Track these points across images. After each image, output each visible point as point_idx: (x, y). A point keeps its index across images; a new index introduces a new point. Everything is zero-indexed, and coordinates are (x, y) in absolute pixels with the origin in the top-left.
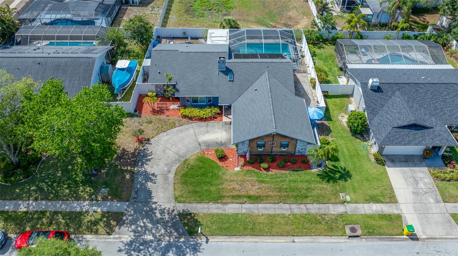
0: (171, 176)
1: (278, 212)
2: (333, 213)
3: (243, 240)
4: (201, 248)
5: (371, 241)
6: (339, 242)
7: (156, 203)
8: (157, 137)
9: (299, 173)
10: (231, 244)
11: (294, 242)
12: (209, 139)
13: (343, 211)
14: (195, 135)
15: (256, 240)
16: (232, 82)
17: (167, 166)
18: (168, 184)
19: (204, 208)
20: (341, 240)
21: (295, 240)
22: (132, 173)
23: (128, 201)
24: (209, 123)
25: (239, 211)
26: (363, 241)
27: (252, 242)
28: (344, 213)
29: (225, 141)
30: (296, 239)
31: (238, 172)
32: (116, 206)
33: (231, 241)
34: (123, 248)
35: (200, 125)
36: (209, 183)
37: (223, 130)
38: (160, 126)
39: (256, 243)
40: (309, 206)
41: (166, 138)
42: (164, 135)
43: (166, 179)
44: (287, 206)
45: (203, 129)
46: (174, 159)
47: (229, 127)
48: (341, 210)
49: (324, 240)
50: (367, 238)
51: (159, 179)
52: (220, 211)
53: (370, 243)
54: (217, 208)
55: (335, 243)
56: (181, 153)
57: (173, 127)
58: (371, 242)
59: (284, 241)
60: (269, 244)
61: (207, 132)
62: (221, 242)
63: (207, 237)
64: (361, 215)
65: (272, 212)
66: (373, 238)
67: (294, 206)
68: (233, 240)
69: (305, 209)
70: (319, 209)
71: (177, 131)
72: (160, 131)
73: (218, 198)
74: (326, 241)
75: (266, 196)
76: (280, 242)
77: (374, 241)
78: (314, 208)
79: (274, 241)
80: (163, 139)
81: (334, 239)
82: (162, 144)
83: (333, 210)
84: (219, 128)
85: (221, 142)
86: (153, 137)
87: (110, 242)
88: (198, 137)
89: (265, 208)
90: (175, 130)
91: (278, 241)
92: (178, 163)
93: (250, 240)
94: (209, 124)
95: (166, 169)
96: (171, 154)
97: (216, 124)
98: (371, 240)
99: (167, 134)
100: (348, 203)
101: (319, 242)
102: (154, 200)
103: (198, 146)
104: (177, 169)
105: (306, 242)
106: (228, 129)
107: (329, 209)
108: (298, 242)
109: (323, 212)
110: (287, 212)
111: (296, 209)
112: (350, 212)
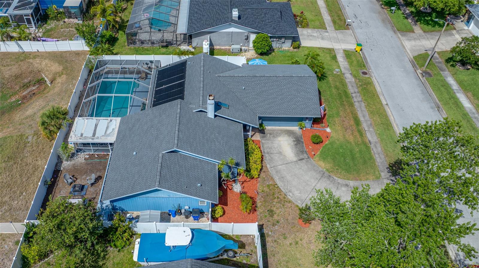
1: (364, 109)
2: (353, 80)
8: (297, 202)
11: (387, 104)
12: (292, 151)
13: (351, 75)
14: (287, 164)
17: (339, 188)
19: (380, 157)
24: (264, 152)
25: (373, 133)
26: (371, 71)
29: (292, 138)
30: (384, 102)
35: (270, 160)
36: (351, 151)
37: (276, 139)
38: (276, 200)
39: (398, 124)
41: (297, 193)
42: (291, 194)
44: (356, 104)
45: (276, 157)
46: (328, 182)
47: (269, 135)
50: (368, 69)
52: (379, 145)
53: (372, 68)
54: (376, 147)
55: (379, 84)
56: (318, 176)
57: (276, 186)
59: (388, 109)
60: (395, 118)
61: (280, 153)
64: (350, 67)
65: (366, 113)
66: (367, 66)
67: (355, 100)
69: (356, 94)
70: (352, 86)
72: (284, 201)
73: (366, 146)
74: (379, 88)
76: (391, 111)
77: (370, 66)
79: (391, 115)
80: (299, 195)
81: (376, 84)
82: (307, 196)
83: (351, 80)
84: (272, 143)
85: (294, 141)
86: (298, 206)
88: (289, 161)
89: (364, 116)
90: (280, 184)
91: (390, 113)
92: (333, 178)
94: (266, 152)
97: (265, 146)
99: (290, 191)
100: (341, 71)
103: (304, 161)
104: (342, 179)
106: (272, 136)
107: (351, 82)
108: (387, 102)
109: (355, 85)
110: (363, 104)
111: (357, 98)
112: (350, 72)
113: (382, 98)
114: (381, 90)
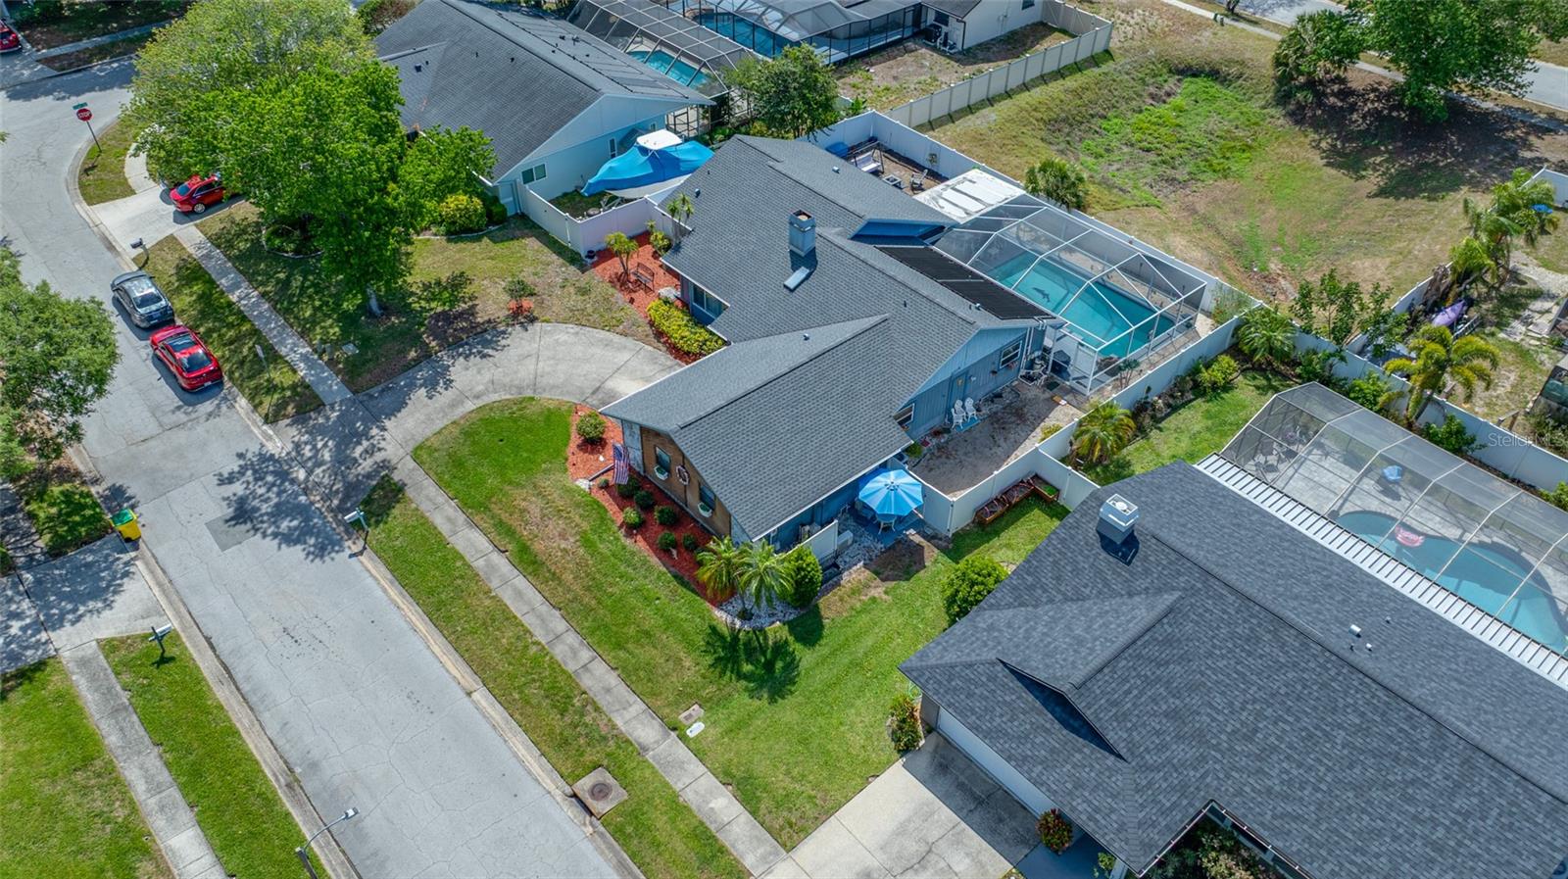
0: (470, 406)
1: (529, 621)
2: (619, 722)
3: (403, 606)
4: (333, 555)
5: (597, 848)
6: (537, 780)
7: (384, 429)
8: (554, 326)
9: (681, 590)
10: (380, 593)
11: (469, 694)
13: (641, 740)
14: (619, 369)
15: (421, 626)
16: (787, 292)
17: (490, 384)
18: (446, 415)
19: (431, 500)
20: (549, 781)
21: (476, 696)
22: (427, 355)
23: (355, 392)
25: (471, 556)
26: (585, 830)
27: (410, 623)
28: (639, 744)
30: (482, 696)
31: (579, 490)
32: (332, 386)
33: (385, 591)
34: (249, 455)
35: (657, 358)
36: (503, 467)
38: (590, 310)
39: (411, 633)
40: (600, 668)
41: (564, 338)
42: (570, 330)
43: (453, 405)
44: (561, 625)
45: (650, 369)
46: (517, 382)
48: (643, 734)
49: (521, 745)
50: (601, 835)
51: (444, 397)
52: (444, 528)
53: (587, 847)
54: (449, 519)
55: (530, 773)
56: (544, 381)
57: (607, 328)
58: (591, 847)
59: (458, 676)
60: (428, 653)
62: (372, 575)
63: (365, 548)
64: (666, 785)
65: (516, 608)
66: (611, 848)
67: (572, 638)
68: (390, 591)
69: (582, 663)
70: (608, 690)
71: (601, 340)
72: (576, 318)
73: (474, 506)
74: (522, 752)
75: (554, 574)
76: (447, 671)
77: (602, 853)
78: (599, 678)
79: (444, 659)
80: (558, 337)
81: (541, 766)
82: (542, 343)
83: (627, 716)
86: (547, 321)
87: (252, 431)
88: (616, 375)
89: (519, 594)
90: (601, 334)
91: (449, 665)
92: (513, 394)
93: (414, 618)
95: (481, 388)
96: (525, 372)
98: (603, 847)
99: (577, 334)
100: (683, 738)
101: (505, 741)
102: (387, 423)
103: (590, 391)
104: (495, 402)
105: (485, 716)
107: (624, 709)
108: (473, 701)
109: (603, 701)
110: (540, 636)
111: (567, 648)
112: (653, 757)
113: (497, 712)
114: (510, 748)
